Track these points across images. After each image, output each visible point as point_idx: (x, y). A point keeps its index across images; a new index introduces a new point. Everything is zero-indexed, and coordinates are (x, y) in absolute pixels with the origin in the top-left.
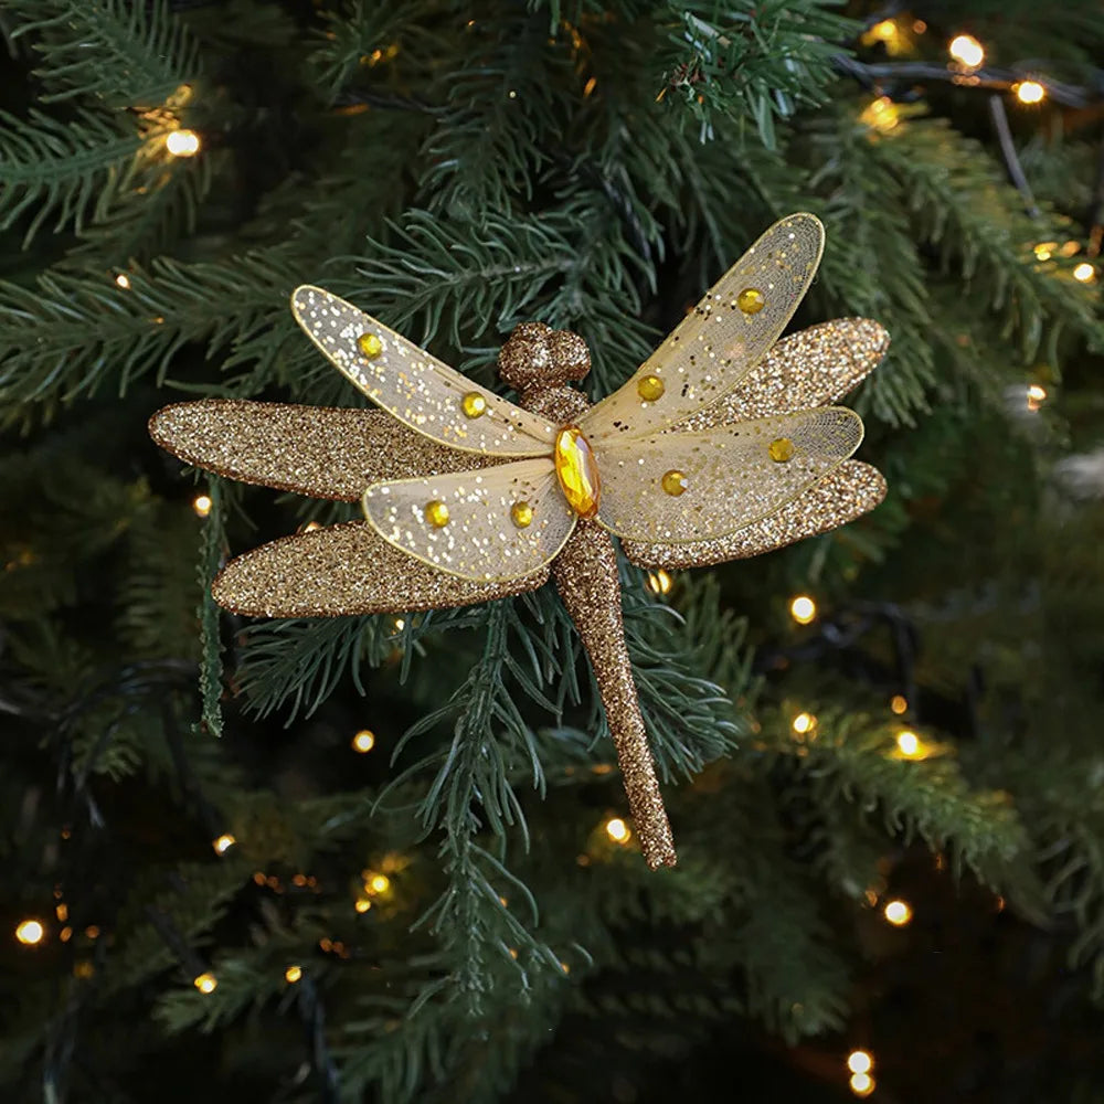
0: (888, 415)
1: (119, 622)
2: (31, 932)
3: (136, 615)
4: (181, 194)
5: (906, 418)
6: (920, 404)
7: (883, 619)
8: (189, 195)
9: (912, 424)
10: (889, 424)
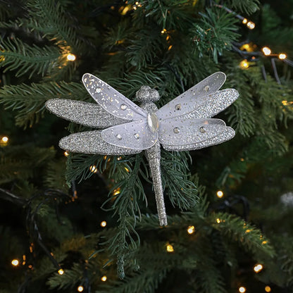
0: (243, 133)
1: (44, 182)
2: (15, 263)
3: (49, 180)
4: (68, 71)
5: (247, 134)
6: (251, 131)
7: (241, 201)
8: (70, 71)
9: (249, 136)
10: (243, 136)
